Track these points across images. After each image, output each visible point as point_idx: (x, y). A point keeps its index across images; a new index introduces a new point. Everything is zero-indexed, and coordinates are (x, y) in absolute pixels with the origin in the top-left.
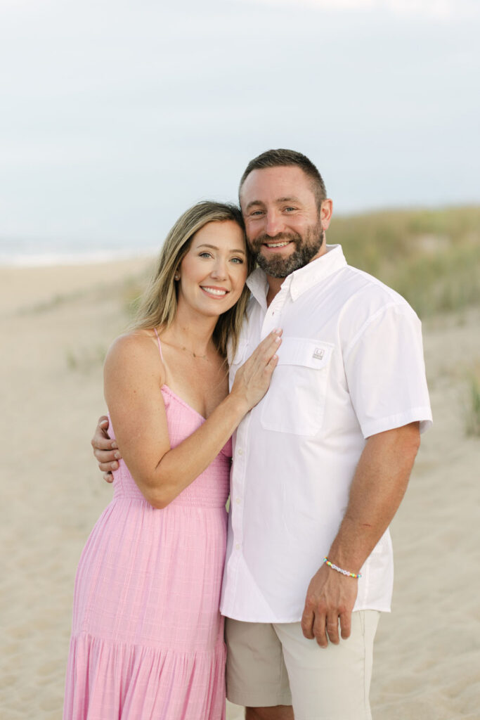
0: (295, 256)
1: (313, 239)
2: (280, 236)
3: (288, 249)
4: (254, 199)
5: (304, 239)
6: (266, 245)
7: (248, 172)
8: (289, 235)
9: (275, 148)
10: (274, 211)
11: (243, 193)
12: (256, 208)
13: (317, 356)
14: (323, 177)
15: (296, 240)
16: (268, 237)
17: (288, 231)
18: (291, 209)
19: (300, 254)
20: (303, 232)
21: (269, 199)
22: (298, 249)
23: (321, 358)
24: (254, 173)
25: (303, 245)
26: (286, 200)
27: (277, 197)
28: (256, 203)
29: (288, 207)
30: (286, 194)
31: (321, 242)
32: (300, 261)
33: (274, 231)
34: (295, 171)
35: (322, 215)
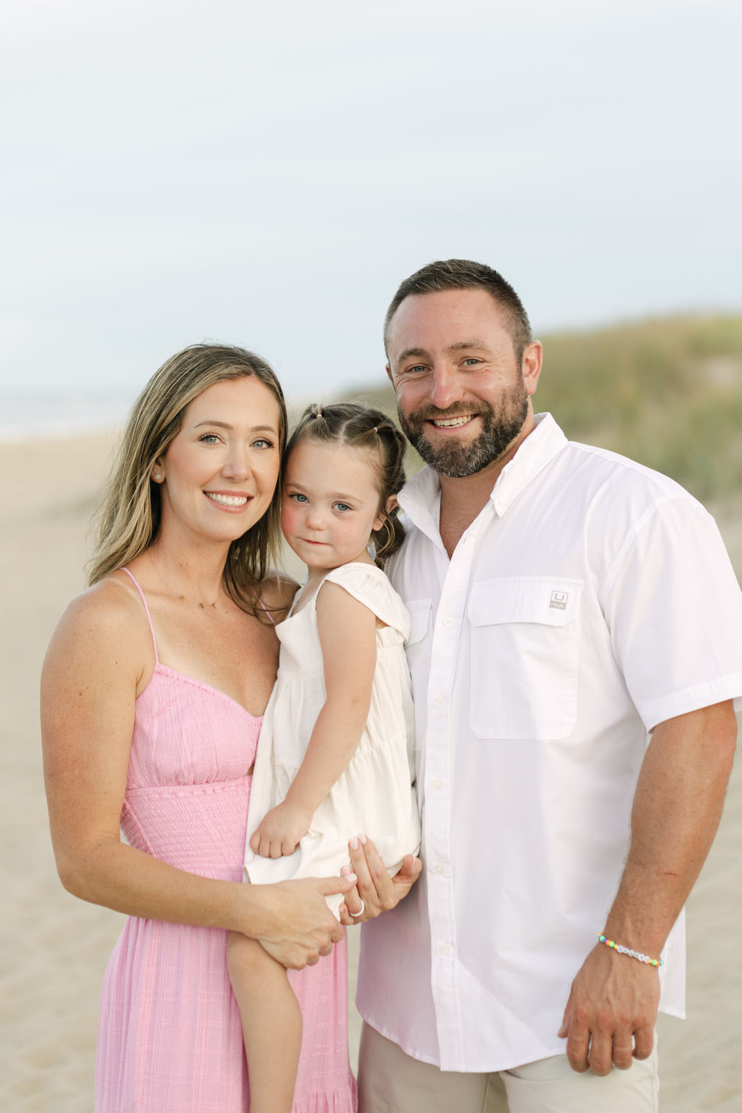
0: (482, 439)
1: (511, 411)
2: (456, 407)
3: (468, 430)
4: (411, 345)
5: (497, 411)
6: (432, 422)
7: (399, 299)
8: (472, 405)
9: (444, 258)
10: (445, 369)
11: (392, 336)
12: (414, 361)
13: (557, 604)
14: (525, 304)
15: (483, 412)
16: (434, 409)
17: (468, 398)
18: (473, 361)
19: (490, 437)
20: (495, 400)
21: (437, 343)
22: (486, 428)
23: (563, 607)
24: (409, 301)
25: (495, 420)
26: (465, 346)
27: (450, 341)
28: (414, 352)
29: (468, 358)
30: (464, 338)
31: (524, 415)
32: (491, 449)
33: (446, 400)
34: (479, 297)
35: (525, 369)
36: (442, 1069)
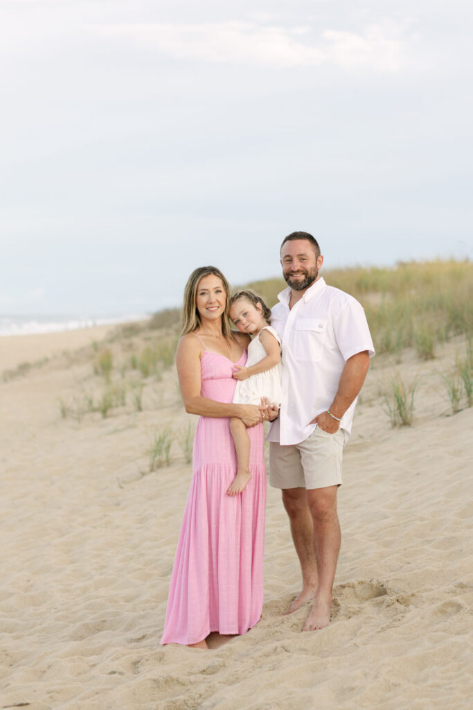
0: (305, 280)
1: (313, 274)
2: (298, 271)
3: (301, 278)
4: (287, 254)
5: (309, 273)
6: (292, 275)
7: (285, 241)
8: (302, 271)
9: (298, 231)
10: (296, 260)
11: (282, 251)
12: (288, 258)
13: (320, 326)
14: (320, 245)
15: (305, 273)
16: (293, 271)
17: (302, 269)
18: (304, 259)
19: (307, 280)
20: (309, 270)
21: (294, 254)
22: (306, 277)
23: (322, 327)
24: (288, 242)
25: (309, 275)
26: (302, 255)
27: (298, 253)
28: (288, 256)
29: (302, 258)
30: (302, 252)
31: (317, 275)
32: (307, 283)
33: (296, 269)
34: (306, 242)
35: (318, 262)
36: (281, 444)
